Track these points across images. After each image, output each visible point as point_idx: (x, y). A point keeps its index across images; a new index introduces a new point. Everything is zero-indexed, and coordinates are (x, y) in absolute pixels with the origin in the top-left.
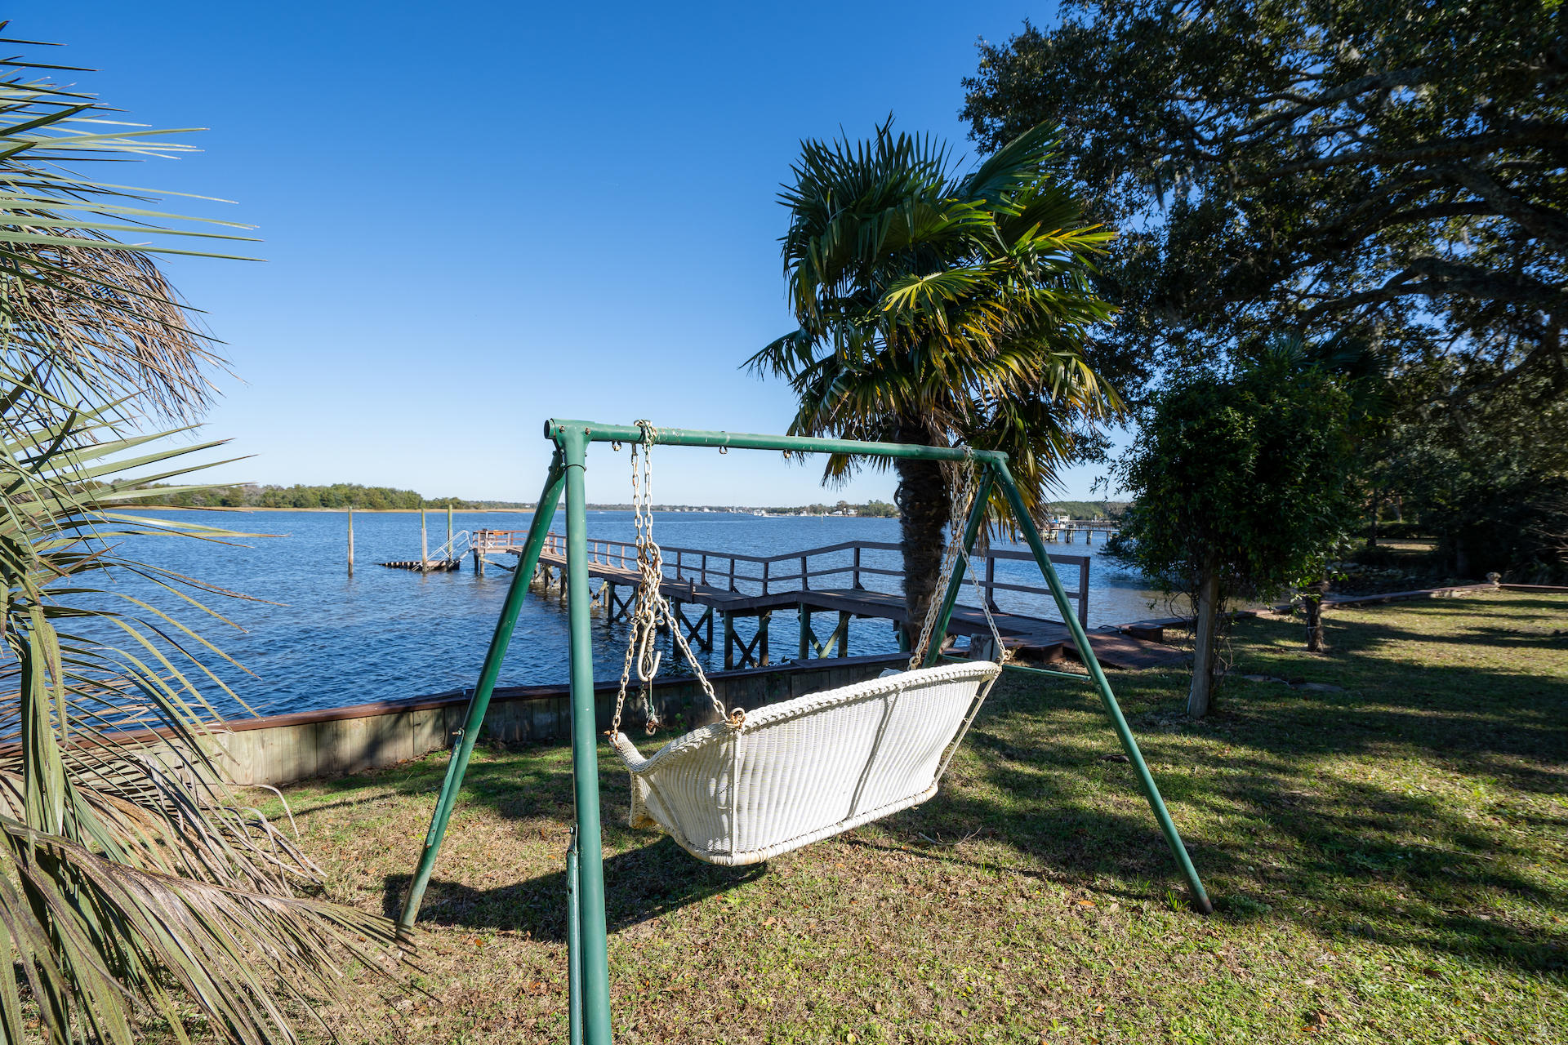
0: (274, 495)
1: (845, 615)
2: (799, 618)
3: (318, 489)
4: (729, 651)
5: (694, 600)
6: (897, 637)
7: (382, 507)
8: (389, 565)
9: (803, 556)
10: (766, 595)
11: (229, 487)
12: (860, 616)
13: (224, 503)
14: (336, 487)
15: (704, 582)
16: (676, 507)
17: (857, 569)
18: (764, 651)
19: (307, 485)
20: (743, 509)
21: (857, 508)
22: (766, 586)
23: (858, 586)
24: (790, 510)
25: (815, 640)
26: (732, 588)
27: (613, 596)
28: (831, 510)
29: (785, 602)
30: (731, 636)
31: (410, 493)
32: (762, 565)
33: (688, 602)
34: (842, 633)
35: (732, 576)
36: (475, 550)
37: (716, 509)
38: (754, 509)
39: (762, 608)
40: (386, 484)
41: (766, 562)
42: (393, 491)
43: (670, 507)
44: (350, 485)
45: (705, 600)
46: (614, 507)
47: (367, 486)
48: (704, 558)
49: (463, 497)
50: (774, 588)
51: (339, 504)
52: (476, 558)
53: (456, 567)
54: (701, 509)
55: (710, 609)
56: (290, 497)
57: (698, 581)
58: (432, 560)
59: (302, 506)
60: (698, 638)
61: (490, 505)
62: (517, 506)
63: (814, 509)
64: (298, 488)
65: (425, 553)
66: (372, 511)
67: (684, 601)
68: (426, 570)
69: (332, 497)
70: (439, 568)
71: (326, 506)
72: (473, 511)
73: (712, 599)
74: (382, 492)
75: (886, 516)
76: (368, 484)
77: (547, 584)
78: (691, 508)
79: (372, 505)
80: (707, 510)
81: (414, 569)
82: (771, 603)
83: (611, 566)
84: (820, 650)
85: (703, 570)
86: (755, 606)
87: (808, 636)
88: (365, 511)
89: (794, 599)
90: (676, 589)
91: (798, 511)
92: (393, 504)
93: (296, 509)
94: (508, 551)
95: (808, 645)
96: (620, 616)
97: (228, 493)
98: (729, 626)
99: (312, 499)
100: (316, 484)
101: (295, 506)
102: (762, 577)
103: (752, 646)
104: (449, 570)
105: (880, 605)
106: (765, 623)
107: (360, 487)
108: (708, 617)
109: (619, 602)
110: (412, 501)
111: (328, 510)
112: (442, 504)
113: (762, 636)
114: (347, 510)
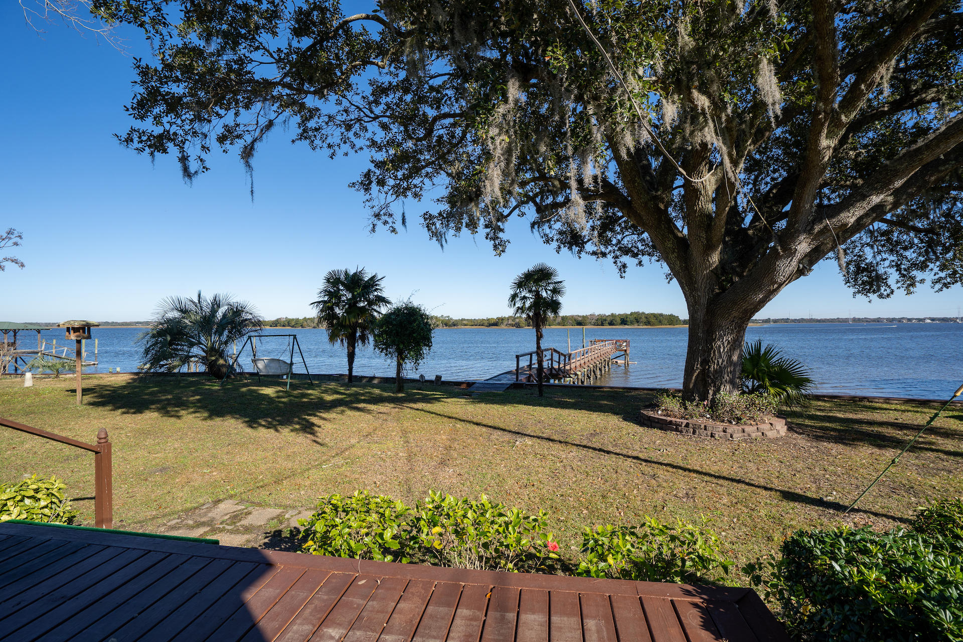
0: (602, 319)
7: (654, 325)
11: (583, 316)
13: (580, 324)
31: (671, 316)
37: (939, 319)
42: (661, 315)
47: (647, 313)
51: (632, 323)
56: (608, 320)
59: (614, 325)
64: (611, 315)
66: (649, 327)
69: (628, 320)
71: (625, 324)
74: (654, 315)
76: (647, 311)
78: (909, 320)
79: (648, 323)
80: (929, 321)
88: (645, 327)
92: (660, 323)
93: (610, 327)
97: (582, 318)
99: (618, 321)
100: (621, 313)
101: (611, 325)
107: (643, 313)
110: (672, 320)
111: (626, 327)
114: (636, 326)
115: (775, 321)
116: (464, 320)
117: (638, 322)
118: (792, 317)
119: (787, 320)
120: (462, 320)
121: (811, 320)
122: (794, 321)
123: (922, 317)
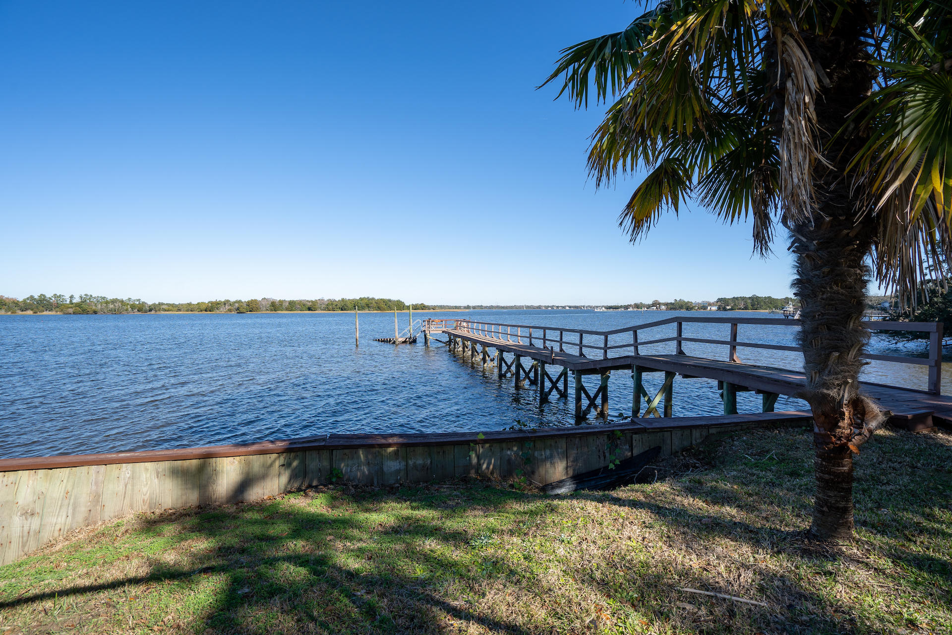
0: (332, 304)
1: (670, 375)
2: (632, 377)
3: (353, 300)
4: (578, 399)
5: (554, 362)
6: (722, 395)
7: (384, 310)
8: (379, 340)
9: (634, 330)
10: (606, 359)
11: (312, 301)
12: (685, 376)
13: (309, 309)
14: (361, 299)
15: (561, 350)
16: (548, 307)
17: (679, 339)
18: (605, 399)
19: (347, 299)
20: (591, 307)
21: (666, 304)
22: (606, 352)
23: (681, 352)
24: (621, 307)
25: (645, 394)
26: (581, 354)
27: (502, 359)
28: (649, 307)
29: (621, 364)
30: (580, 389)
31: (399, 301)
32: (603, 337)
33: (550, 364)
34: (668, 390)
35: (581, 345)
36: (424, 331)
37: (574, 307)
38: (597, 307)
39: (603, 368)
40: (386, 297)
41: (606, 335)
42: (390, 301)
43: (545, 306)
44: (368, 298)
45: (562, 363)
46: (511, 307)
47: (376, 298)
48: (561, 333)
49: (427, 303)
50: (611, 354)
51: (363, 308)
52: (425, 336)
53: (414, 341)
54: (564, 307)
55: (565, 369)
56: (339, 305)
57: (557, 349)
58: (401, 337)
59: (345, 310)
60: (557, 389)
61: (441, 307)
62: (456, 307)
63: (637, 306)
64: (343, 300)
65: (397, 334)
66: (379, 312)
67: (547, 363)
68: (397, 343)
70: (405, 342)
71: (357, 309)
72: (432, 310)
73: (565, 361)
74: (383, 301)
75: (687, 309)
77: (464, 351)
78: (558, 307)
79: (379, 308)
80: (567, 308)
81: (391, 343)
82: (610, 365)
83: (502, 340)
84: (649, 401)
85: (561, 342)
86: (598, 367)
87: (639, 390)
88: (376, 312)
89: (629, 362)
90: (541, 354)
91: (626, 307)
92: (390, 308)
93: (342, 312)
94: (443, 332)
95: (639, 397)
96: (506, 372)
97: (311, 303)
98: (579, 381)
99: (350, 306)
100: (351, 298)
101: (342, 310)
102: (603, 346)
103: (596, 396)
104: (410, 343)
105: (705, 368)
106: (605, 380)
107: (373, 299)
108: (564, 374)
109: (506, 363)
110: (400, 305)
111: (358, 312)
112: (416, 307)
113: (603, 389)
114: (367, 311)
115: (474, 307)
116: (163, 304)
117: (369, 307)
118: (484, 305)
119: (481, 307)
120: (159, 304)
121: (498, 307)
122: (486, 307)
123: (563, 305)
